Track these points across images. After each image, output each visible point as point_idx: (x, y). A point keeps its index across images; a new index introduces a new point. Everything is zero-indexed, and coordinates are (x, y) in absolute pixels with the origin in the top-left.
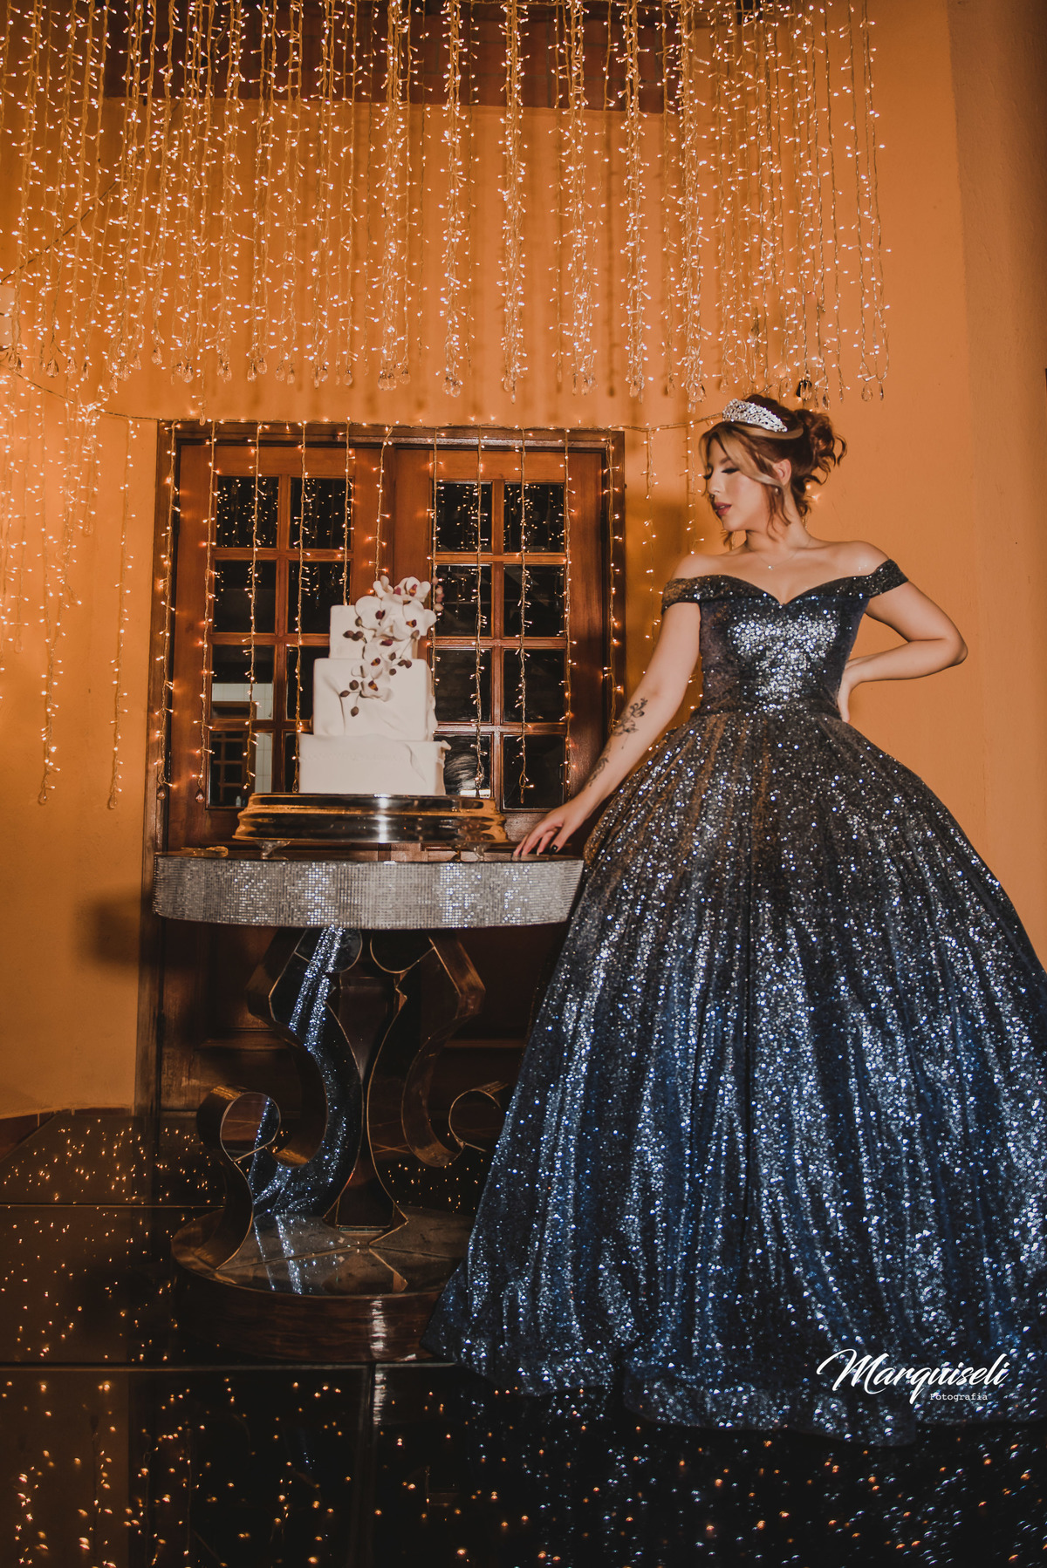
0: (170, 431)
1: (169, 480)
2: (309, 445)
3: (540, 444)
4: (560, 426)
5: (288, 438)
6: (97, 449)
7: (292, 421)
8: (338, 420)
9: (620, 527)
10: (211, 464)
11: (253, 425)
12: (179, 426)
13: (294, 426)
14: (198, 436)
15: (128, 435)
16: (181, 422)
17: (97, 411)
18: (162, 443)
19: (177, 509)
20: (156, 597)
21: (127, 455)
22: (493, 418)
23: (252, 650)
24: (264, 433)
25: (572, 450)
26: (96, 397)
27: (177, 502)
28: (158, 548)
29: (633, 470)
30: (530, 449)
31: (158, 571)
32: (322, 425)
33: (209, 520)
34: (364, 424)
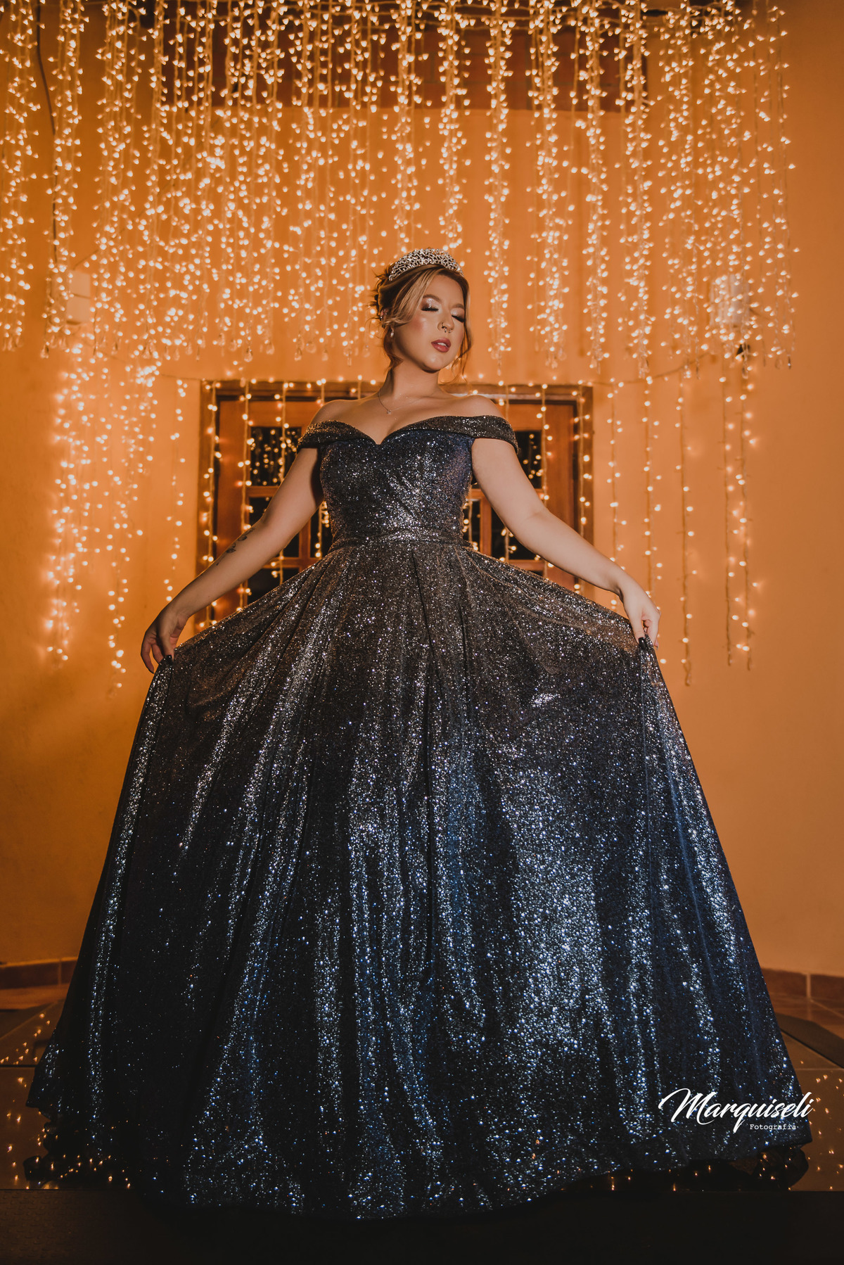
0: (211, 390)
1: (211, 430)
2: (327, 399)
3: (521, 397)
4: (538, 382)
5: (309, 394)
6: (152, 405)
7: (313, 380)
8: (351, 379)
9: (589, 467)
10: (245, 417)
11: (279, 383)
12: (218, 385)
13: (314, 384)
14: (234, 393)
15: (176, 393)
16: (223, 382)
17: (152, 374)
18: (205, 398)
19: (218, 455)
20: (200, 529)
21: (175, 408)
22: (481, 376)
23: (281, 572)
24: (289, 390)
25: (548, 403)
26: (151, 362)
27: (217, 448)
28: (202, 486)
29: (600, 418)
30: (512, 402)
31: (202, 506)
32: (337, 384)
33: (244, 464)
34: (373, 382)
